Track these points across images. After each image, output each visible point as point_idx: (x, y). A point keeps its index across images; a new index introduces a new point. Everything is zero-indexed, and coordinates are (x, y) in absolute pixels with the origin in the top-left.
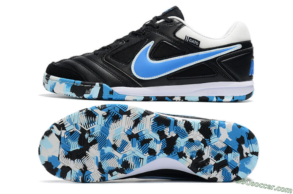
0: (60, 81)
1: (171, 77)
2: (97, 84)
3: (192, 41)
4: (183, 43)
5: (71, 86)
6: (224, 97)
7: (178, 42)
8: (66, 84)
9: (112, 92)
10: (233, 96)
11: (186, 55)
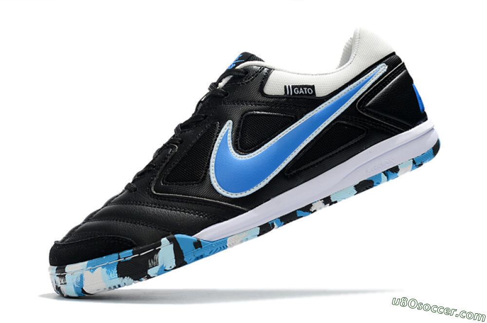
0: (89, 268)
1: (291, 172)
2: (164, 240)
3: (299, 90)
4: (285, 101)
5: (116, 267)
6: (397, 167)
7: (275, 103)
8: (103, 267)
9: (198, 244)
10: (413, 159)
11: (300, 121)
